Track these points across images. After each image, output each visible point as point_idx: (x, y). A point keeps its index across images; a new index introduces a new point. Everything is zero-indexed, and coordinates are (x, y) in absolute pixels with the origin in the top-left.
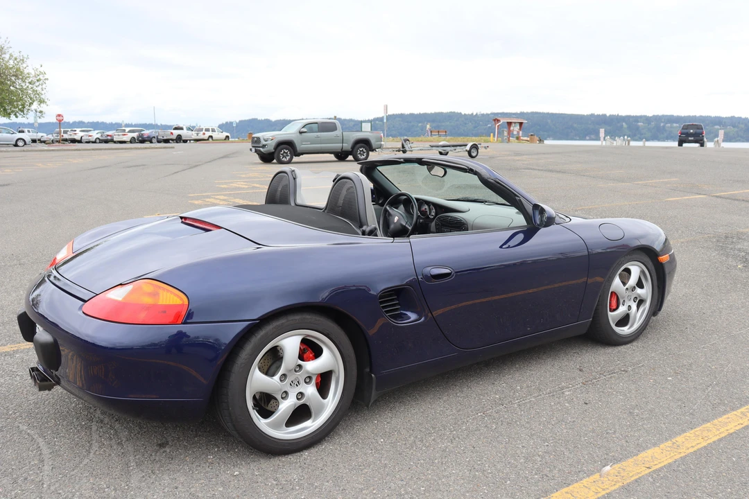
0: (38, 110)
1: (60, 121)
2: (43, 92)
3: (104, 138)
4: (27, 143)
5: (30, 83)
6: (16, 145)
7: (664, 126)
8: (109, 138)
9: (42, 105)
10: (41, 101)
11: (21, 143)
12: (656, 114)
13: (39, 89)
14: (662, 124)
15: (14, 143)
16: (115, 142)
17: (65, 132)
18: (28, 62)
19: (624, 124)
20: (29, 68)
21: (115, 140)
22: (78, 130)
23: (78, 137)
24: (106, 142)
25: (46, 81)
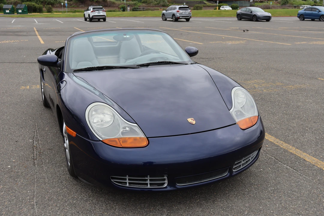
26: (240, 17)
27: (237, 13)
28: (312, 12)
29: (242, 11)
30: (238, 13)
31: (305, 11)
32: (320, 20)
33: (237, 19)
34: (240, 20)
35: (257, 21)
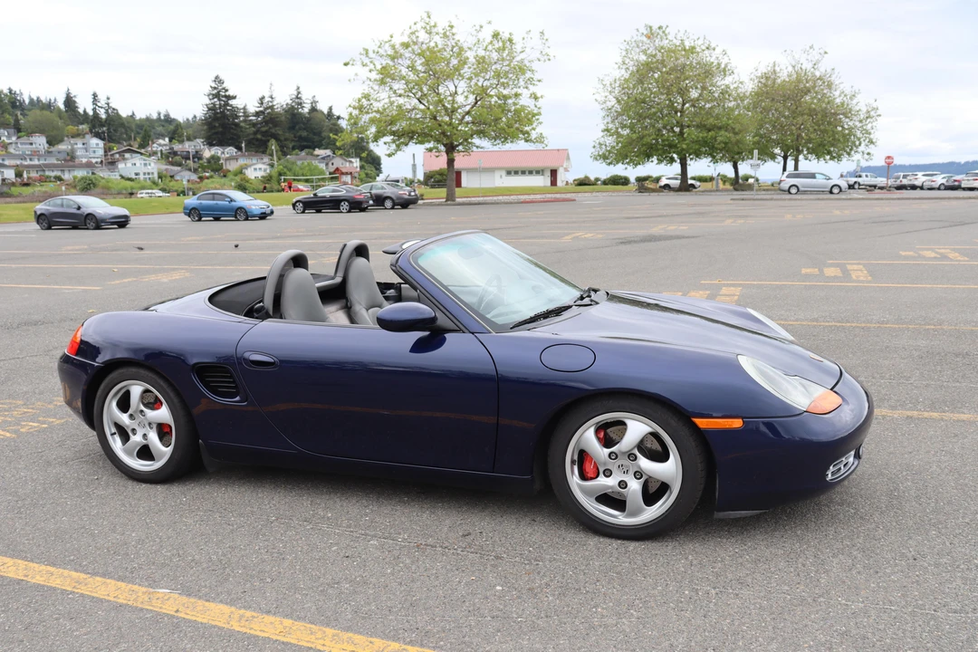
0: (866, 152)
1: (889, 164)
2: (872, 131)
3: (950, 184)
4: (843, 190)
5: (861, 121)
6: (831, 192)
8: (956, 183)
9: (872, 146)
10: (871, 142)
11: (836, 190)
13: (869, 127)
15: (828, 189)
16: (964, 189)
17: (905, 177)
18: (859, 98)
20: (861, 104)
21: (963, 186)
22: (920, 174)
23: (918, 183)
24: (954, 188)
25: (879, 118)
26: (48, 221)
27: (35, 212)
28: (215, 202)
29: (49, 206)
30: (38, 213)
31: (199, 202)
32: (236, 217)
33: (38, 227)
34: (49, 228)
35: (98, 227)
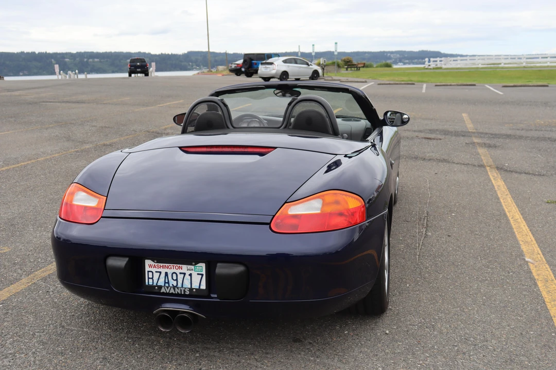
7: (87, 62)
12: (79, 51)
14: (85, 60)
19: (53, 60)
